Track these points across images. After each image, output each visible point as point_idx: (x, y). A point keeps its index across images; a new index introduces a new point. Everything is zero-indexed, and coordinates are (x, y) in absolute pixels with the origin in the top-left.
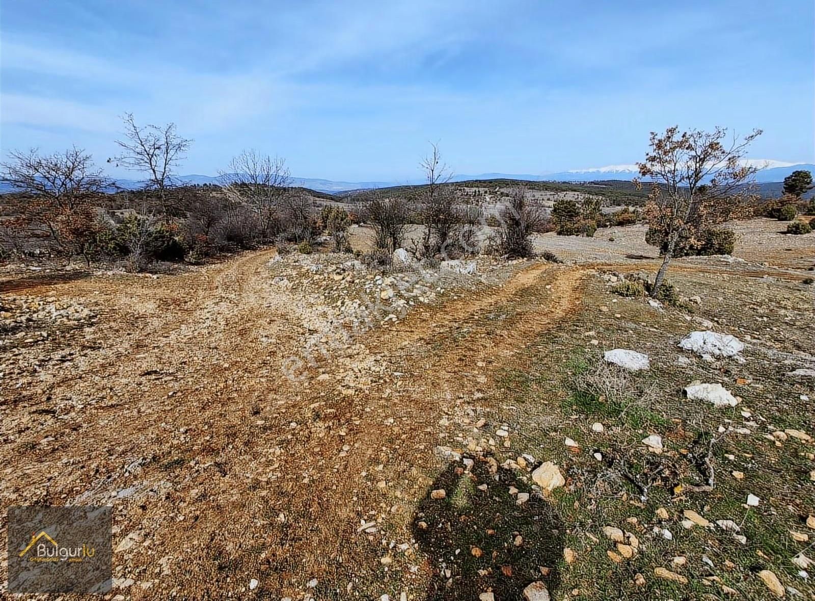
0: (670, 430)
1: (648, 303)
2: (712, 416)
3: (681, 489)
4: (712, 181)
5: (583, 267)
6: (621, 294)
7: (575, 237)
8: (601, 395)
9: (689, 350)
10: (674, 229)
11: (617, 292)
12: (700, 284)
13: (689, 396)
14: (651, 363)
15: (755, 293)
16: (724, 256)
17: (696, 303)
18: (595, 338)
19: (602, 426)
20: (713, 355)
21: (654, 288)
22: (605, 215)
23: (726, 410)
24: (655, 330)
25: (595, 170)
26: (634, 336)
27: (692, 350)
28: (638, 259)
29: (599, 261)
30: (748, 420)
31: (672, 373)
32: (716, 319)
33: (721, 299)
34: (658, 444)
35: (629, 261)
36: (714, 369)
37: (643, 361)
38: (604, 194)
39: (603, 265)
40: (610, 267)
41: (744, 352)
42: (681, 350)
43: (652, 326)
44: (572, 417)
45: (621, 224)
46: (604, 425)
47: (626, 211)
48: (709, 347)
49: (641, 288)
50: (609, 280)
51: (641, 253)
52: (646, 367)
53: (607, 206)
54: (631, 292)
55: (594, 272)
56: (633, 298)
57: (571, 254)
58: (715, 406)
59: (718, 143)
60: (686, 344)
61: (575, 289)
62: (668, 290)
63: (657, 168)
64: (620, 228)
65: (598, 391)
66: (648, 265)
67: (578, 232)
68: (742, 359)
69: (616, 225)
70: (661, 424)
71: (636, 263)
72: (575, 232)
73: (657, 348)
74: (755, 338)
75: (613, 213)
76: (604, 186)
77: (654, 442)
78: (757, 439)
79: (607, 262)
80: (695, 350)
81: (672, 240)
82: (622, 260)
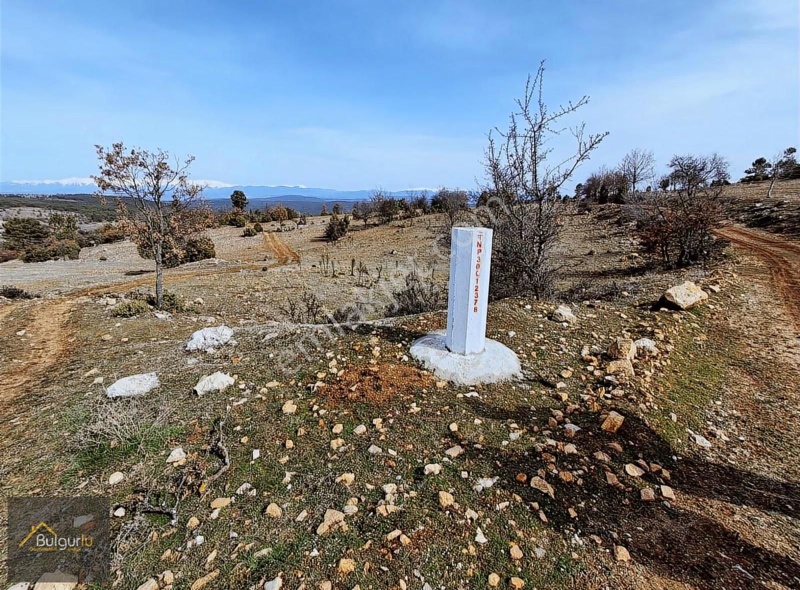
0: (189, 434)
1: (155, 316)
2: (220, 401)
3: (205, 486)
4: (173, 197)
5: (73, 295)
6: (124, 316)
7: (53, 261)
8: (112, 439)
9: (195, 350)
10: (155, 242)
11: (119, 315)
12: (199, 287)
13: (200, 393)
14: (161, 378)
15: (238, 285)
16: (210, 259)
17: (200, 303)
18: (98, 375)
19: (121, 473)
20: (214, 347)
21: (157, 301)
22: (87, 233)
23: (229, 390)
24: (165, 341)
25: (53, 182)
26: (144, 355)
27: (198, 349)
28: (139, 274)
29: (92, 285)
30: (244, 390)
31: (182, 378)
32: (218, 313)
33: (217, 295)
34: (181, 455)
35: (129, 278)
36: (216, 359)
37: (152, 379)
38: (76, 210)
39: (98, 289)
40: (107, 289)
41: (235, 336)
42: (189, 353)
43: (163, 339)
44: (80, 487)
45: (108, 241)
46: (122, 471)
47: (108, 227)
48: (209, 342)
49: (143, 304)
50: (107, 304)
51: (140, 268)
52: (157, 384)
53: (86, 223)
54: (133, 311)
55: (85, 299)
56: (138, 316)
57: (55, 283)
58: (220, 391)
59: (166, 164)
60: (192, 345)
61: (64, 326)
62: (171, 300)
63: (116, 183)
64: (108, 246)
65: (105, 436)
66: (149, 279)
67: (55, 255)
68: (234, 342)
69: (104, 243)
70: (181, 434)
71: (136, 279)
72: (52, 256)
73: (167, 359)
74: (247, 319)
75: (96, 230)
76: (73, 201)
77: (178, 455)
78: (252, 402)
79: (102, 284)
80: (200, 348)
81: (157, 252)
82: (120, 279)
